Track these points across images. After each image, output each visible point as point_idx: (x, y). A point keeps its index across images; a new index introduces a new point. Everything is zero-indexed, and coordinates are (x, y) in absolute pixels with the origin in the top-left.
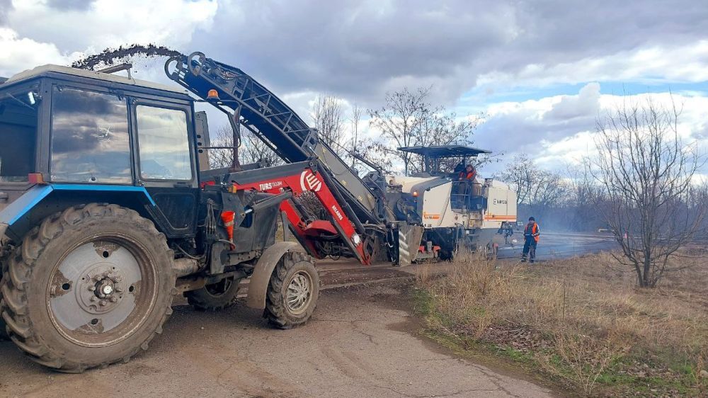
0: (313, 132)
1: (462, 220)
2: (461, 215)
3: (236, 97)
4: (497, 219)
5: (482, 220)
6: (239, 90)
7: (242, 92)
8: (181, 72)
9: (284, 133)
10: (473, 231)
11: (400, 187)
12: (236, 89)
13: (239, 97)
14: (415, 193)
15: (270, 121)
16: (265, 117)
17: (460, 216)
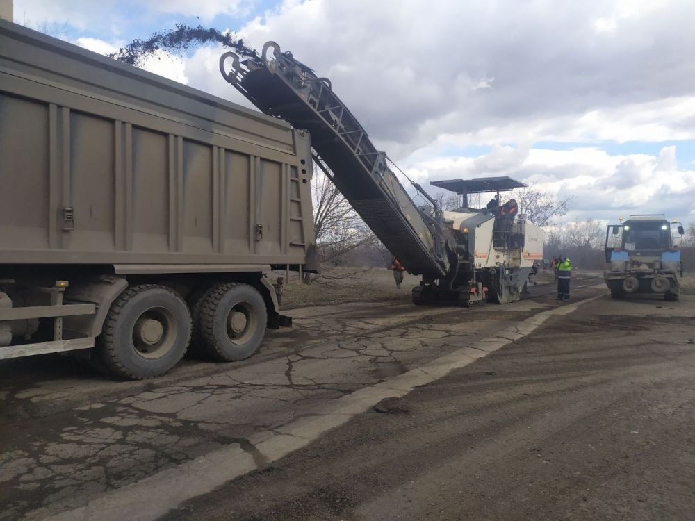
0: (381, 156)
1: (503, 258)
2: (503, 254)
3: (311, 106)
4: (532, 256)
5: (520, 258)
6: (314, 98)
7: (317, 101)
8: (239, 74)
9: (356, 155)
10: (511, 270)
11: (452, 223)
12: (311, 96)
13: (314, 107)
14: (466, 230)
15: (343, 139)
16: (339, 135)
17: (501, 255)
